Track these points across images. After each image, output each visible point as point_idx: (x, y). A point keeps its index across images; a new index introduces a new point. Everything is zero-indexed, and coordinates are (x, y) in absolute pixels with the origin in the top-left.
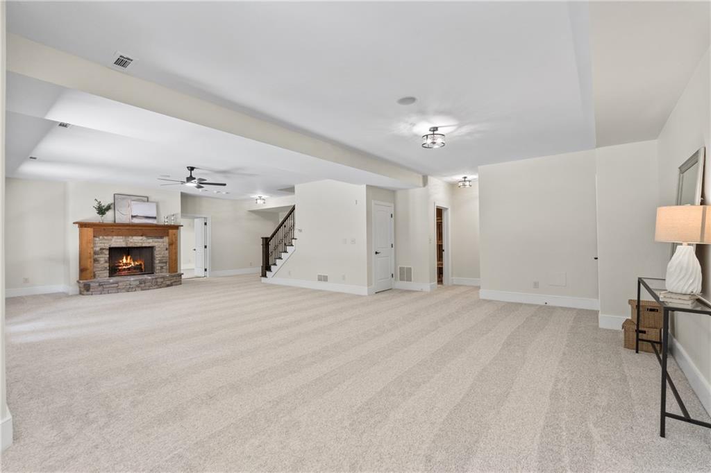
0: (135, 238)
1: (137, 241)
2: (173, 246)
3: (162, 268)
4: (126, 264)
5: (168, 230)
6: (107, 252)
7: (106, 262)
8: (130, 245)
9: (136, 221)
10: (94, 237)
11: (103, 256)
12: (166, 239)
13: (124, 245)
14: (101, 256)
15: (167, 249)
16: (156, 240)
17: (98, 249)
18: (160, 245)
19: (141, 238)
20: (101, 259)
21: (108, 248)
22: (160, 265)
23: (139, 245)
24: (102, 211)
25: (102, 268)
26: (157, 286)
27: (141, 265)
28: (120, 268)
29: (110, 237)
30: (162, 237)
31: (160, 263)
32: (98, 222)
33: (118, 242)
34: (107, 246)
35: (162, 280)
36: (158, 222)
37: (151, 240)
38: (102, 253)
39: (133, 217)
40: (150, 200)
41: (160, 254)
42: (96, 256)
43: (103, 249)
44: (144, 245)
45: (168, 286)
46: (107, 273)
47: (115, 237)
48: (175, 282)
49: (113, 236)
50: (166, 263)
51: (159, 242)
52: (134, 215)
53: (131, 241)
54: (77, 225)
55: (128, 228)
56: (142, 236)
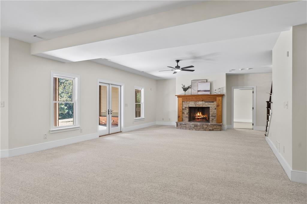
0: (199, 102)
1: (201, 104)
2: (219, 107)
3: (213, 119)
4: (199, 116)
5: (216, 97)
6: (187, 109)
7: (187, 114)
8: (197, 106)
9: (200, 93)
10: (183, 102)
11: (186, 111)
12: (215, 103)
13: (194, 106)
14: (185, 111)
15: (215, 109)
16: (210, 103)
17: (184, 107)
18: (212, 106)
19: (202, 102)
20: (185, 112)
21: (188, 107)
22: (212, 118)
23: (201, 106)
24: (185, 89)
25: (185, 116)
26: (203, 129)
27: (206, 117)
28: (196, 117)
29: (189, 102)
30: (213, 102)
31: (211, 116)
32: (183, 95)
33: (192, 104)
34: (188, 106)
35: (206, 126)
36: (211, 93)
37: (207, 104)
38: (186, 110)
39: (198, 91)
40: (208, 81)
41: (212, 111)
42: (183, 111)
43: (186, 108)
44: (204, 106)
45: (210, 130)
46: (187, 119)
47: (191, 102)
48: (216, 129)
49: (190, 101)
50: (215, 117)
51: (211, 105)
52: (199, 90)
53: (198, 104)
54: (177, 97)
55: (195, 97)
56: (202, 101)
